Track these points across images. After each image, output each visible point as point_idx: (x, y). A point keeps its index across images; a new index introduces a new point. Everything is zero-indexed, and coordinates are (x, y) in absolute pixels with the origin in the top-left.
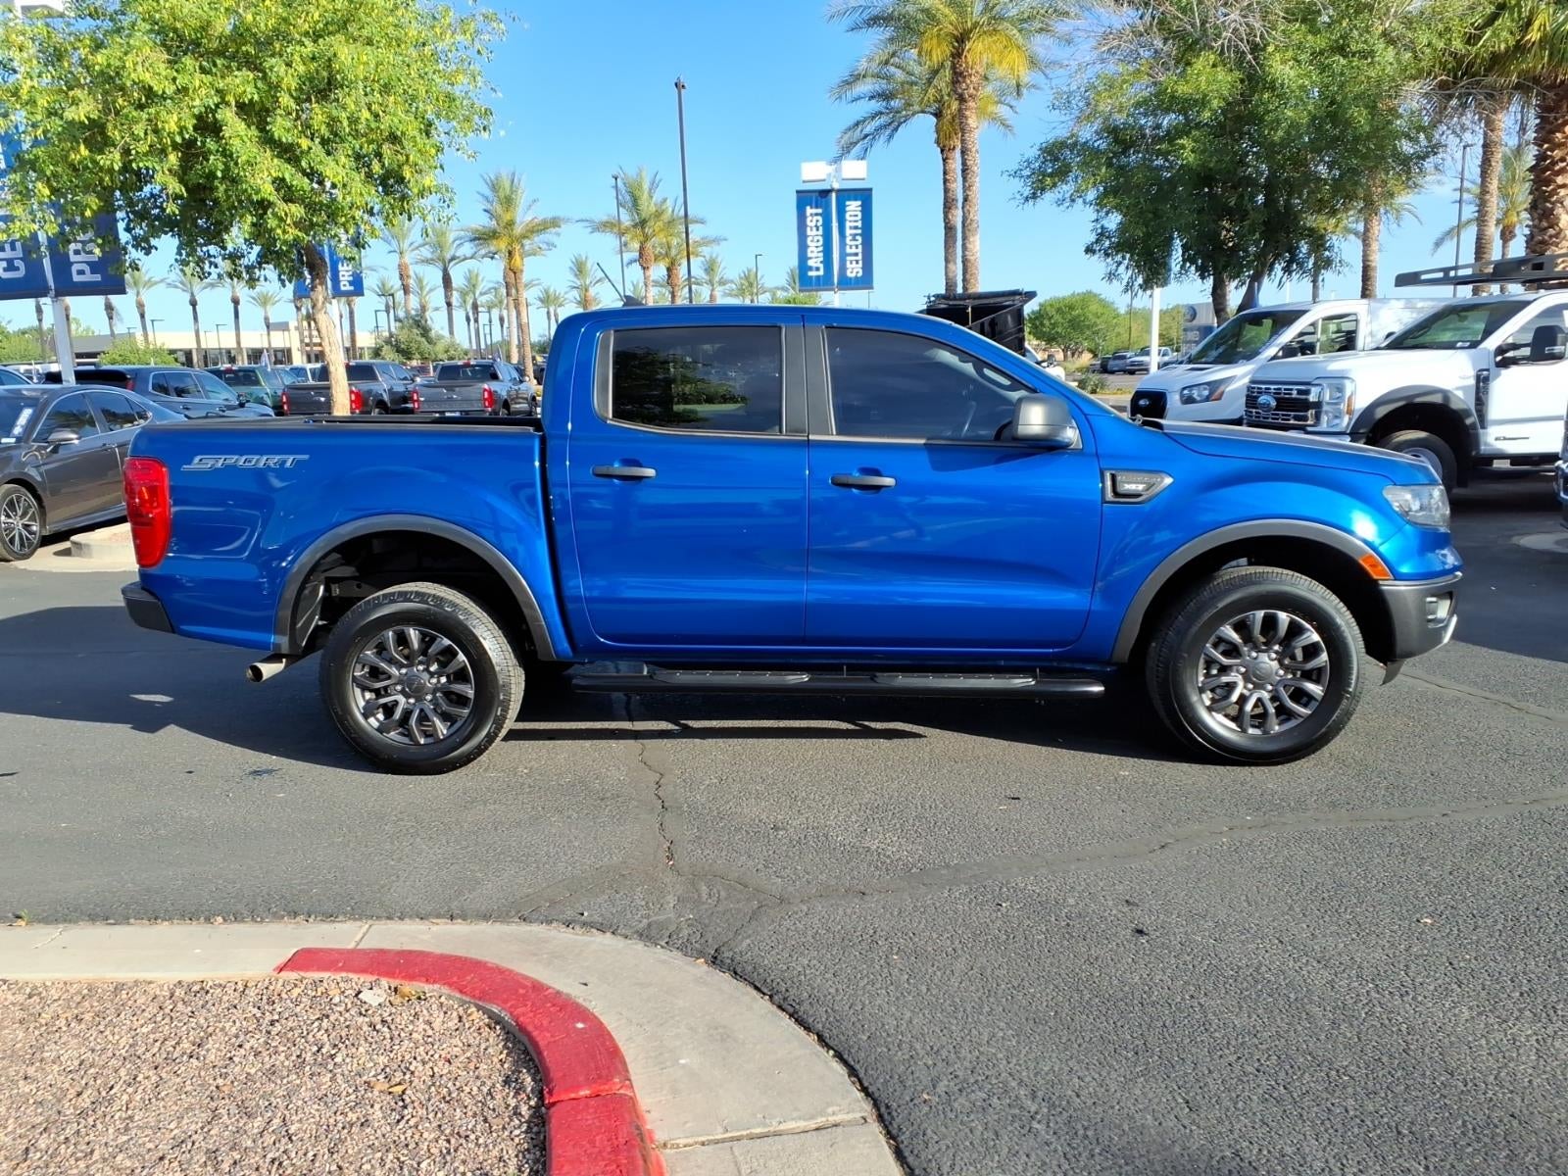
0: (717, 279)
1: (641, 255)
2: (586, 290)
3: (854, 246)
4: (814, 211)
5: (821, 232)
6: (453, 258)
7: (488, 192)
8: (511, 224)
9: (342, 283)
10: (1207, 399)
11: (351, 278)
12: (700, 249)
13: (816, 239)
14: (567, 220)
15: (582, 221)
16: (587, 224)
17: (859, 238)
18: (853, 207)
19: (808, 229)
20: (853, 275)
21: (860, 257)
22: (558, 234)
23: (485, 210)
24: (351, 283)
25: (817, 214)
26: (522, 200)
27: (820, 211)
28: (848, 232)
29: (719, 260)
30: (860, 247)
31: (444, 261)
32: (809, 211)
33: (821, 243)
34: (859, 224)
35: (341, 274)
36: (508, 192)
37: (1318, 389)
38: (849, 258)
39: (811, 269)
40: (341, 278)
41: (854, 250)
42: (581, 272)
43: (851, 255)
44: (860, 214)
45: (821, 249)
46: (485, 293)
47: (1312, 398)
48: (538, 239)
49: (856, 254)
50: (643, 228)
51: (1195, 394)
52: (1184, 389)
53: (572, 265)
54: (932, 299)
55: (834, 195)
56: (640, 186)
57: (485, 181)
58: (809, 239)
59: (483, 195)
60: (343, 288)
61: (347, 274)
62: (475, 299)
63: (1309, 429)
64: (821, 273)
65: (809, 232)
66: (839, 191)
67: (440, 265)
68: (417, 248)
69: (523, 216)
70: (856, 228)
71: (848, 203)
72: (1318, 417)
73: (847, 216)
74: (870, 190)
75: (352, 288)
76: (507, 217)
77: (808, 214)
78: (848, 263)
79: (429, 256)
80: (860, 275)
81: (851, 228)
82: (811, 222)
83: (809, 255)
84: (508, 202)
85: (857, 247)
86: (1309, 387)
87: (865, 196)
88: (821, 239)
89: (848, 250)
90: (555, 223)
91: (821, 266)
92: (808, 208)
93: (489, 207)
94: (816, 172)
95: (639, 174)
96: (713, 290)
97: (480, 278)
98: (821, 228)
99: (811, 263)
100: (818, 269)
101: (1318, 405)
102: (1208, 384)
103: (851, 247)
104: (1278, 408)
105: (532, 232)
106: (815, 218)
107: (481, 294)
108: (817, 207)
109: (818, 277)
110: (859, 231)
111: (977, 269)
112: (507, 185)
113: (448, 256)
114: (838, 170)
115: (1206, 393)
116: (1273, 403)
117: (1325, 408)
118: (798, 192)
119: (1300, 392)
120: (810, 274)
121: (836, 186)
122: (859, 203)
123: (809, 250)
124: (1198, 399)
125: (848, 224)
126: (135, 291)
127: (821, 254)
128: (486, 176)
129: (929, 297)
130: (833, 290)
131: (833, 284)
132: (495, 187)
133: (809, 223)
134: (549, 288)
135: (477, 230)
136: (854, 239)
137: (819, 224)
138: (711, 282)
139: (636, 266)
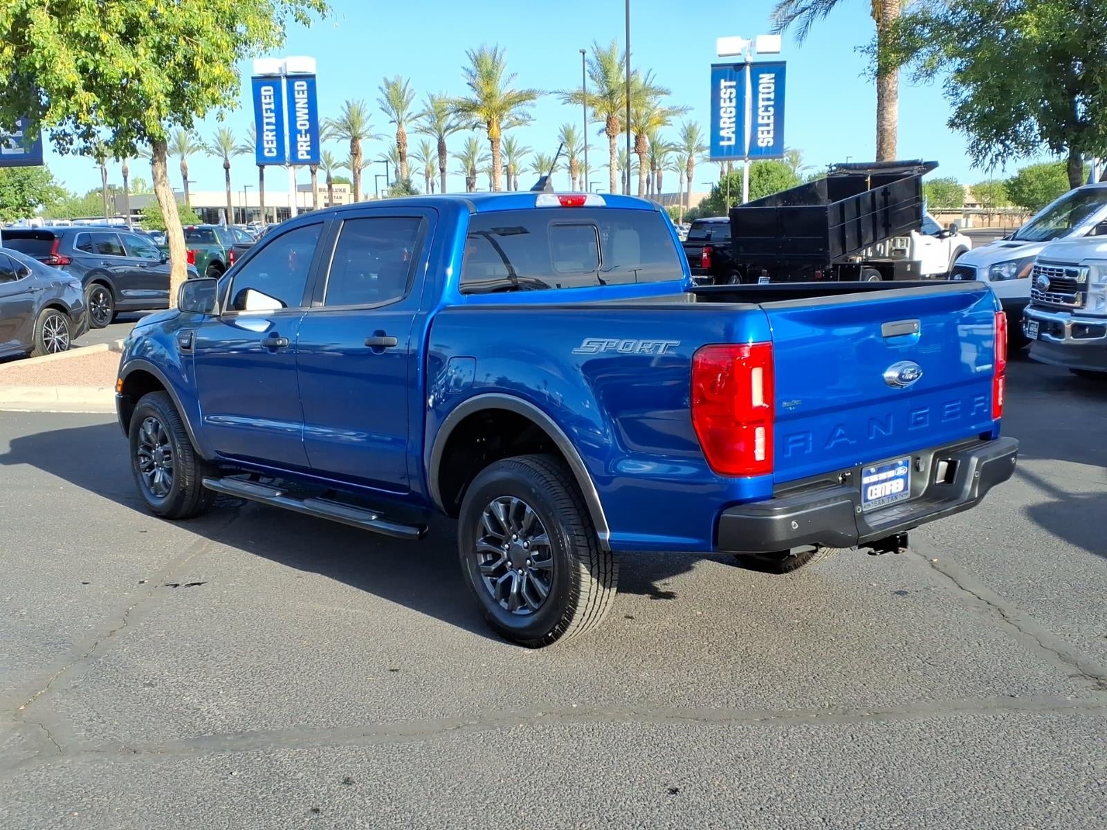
0: (695, 145)
1: (608, 125)
2: (573, 157)
3: (767, 117)
4: (728, 84)
5: (734, 103)
6: (448, 128)
7: (471, 66)
8: (489, 97)
9: (300, 153)
10: (1015, 276)
11: (309, 149)
12: (667, 118)
13: (729, 110)
14: (542, 93)
15: (556, 92)
16: (556, 96)
17: (771, 109)
18: (767, 79)
19: (722, 101)
20: (764, 145)
21: (772, 127)
22: (533, 105)
23: (469, 84)
24: (308, 152)
25: (731, 87)
26: (503, 76)
27: (734, 83)
28: (761, 103)
29: (698, 128)
30: (772, 118)
31: (439, 130)
32: (723, 83)
33: (734, 114)
34: (772, 96)
35: (299, 144)
36: (490, 67)
37: (1085, 271)
38: (760, 129)
39: (723, 139)
40: (299, 148)
41: (766, 121)
42: (568, 140)
43: (762, 125)
44: (773, 87)
45: (734, 119)
46: (483, 160)
47: (1081, 279)
48: (514, 110)
49: (768, 125)
50: (611, 99)
51: (1005, 271)
52: (993, 266)
53: (559, 133)
54: (834, 168)
55: (748, 68)
56: (611, 61)
57: (470, 56)
58: (722, 111)
59: (467, 70)
60: (300, 157)
61: (305, 144)
62: (474, 165)
63: (1076, 311)
64: (732, 143)
65: (722, 104)
66: (753, 65)
67: (437, 135)
68: (415, 118)
69: (504, 87)
70: (769, 99)
71: (761, 76)
72: (1084, 301)
73: (760, 88)
74: (784, 63)
75: (309, 157)
76: (487, 90)
77: (722, 87)
78: (760, 133)
79: (427, 125)
80: (771, 144)
81: (763, 100)
82: (724, 94)
83: (722, 125)
84: (489, 77)
85: (769, 117)
86: (1078, 269)
87: (778, 69)
88: (734, 110)
89: (760, 121)
90: (529, 95)
91: (733, 136)
92: (722, 81)
93: (472, 81)
94: (732, 47)
95: (611, 49)
96: (691, 156)
97: (478, 146)
98: (734, 100)
99: (723, 133)
100: (729, 139)
101: (1084, 287)
102: (1018, 261)
103: (763, 118)
104: (1051, 289)
105: (509, 104)
106: (729, 91)
107: (479, 160)
108: (731, 80)
109: (729, 147)
110: (772, 103)
111: (894, 138)
112: (490, 61)
113: (444, 126)
114: (753, 44)
115: (1014, 270)
116: (1047, 284)
117: (1091, 290)
118: (712, 66)
119: (1069, 273)
120: (722, 143)
121: (750, 59)
122: (773, 75)
123: (722, 121)
124: (1007, 275)
125: (761, 96)
126: (180, 156)
127: (734, 125)
128: (470, 52)
129: (830, 167)
130: (743, 159)
131: (744, 153)
132: (478, 61)
133: (722, 95)
134: (543, 155)
135: (460, 103)
136: (766, 110)
137: (734, 95)
138: (689, 149)
139: (604, 135)
